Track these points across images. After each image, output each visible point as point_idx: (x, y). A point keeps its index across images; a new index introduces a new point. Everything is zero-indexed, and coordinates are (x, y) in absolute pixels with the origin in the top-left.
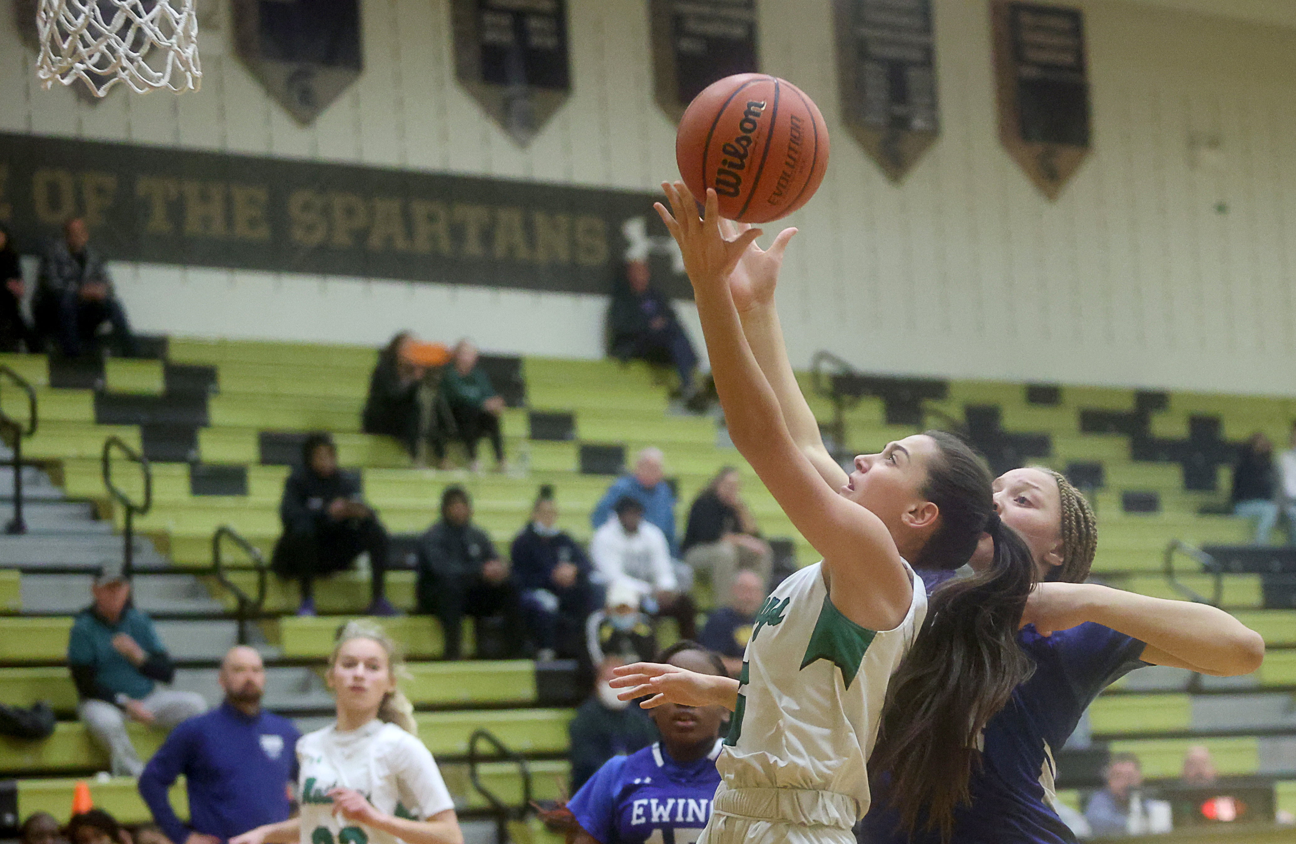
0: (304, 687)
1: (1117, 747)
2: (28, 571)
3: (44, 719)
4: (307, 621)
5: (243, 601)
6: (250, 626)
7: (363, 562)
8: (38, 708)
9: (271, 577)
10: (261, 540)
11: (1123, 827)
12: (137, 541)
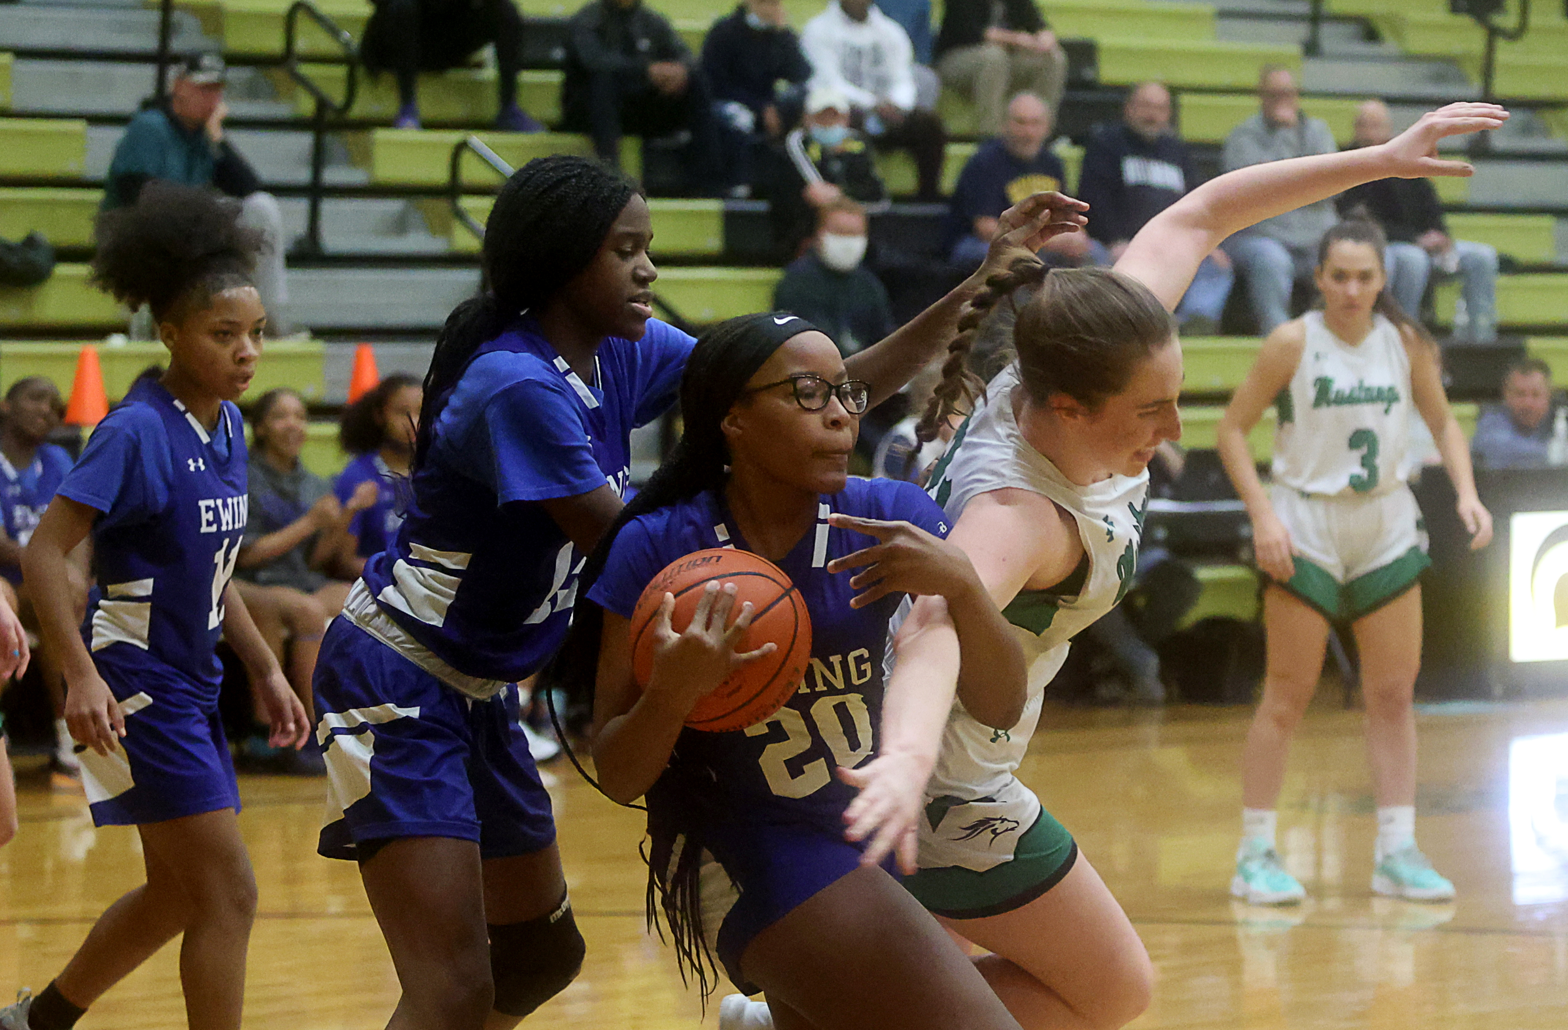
0: (400, 226)
1: (1535, 345)
2: (24, 54)
3: (40, 258)
4: (409, 134)
5: (322, 104)
6: (331, 140)
7: (488, 53)
8: (31, 242)
9: (361, 72)
10: (350, 21)
11: (1542, 457)
12: (177, 16)
